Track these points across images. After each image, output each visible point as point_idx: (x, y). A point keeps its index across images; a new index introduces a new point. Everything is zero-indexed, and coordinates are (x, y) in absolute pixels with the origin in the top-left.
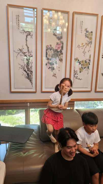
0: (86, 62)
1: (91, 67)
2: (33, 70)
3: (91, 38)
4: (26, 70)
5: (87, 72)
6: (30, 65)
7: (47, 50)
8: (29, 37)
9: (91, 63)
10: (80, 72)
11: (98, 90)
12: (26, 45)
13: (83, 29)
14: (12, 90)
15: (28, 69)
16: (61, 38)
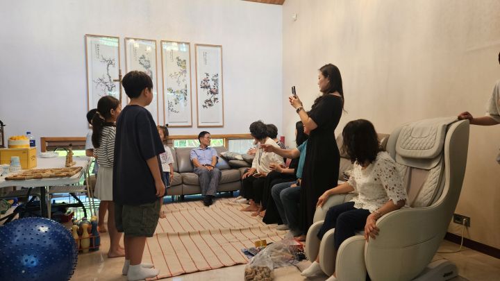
0: (182, 92)
3: (184, 67)
5: (184, 103)
8: (111, 66)
9: (188, 93)
10: (176, 104)
11: (200, 124)
13: (175, 57)
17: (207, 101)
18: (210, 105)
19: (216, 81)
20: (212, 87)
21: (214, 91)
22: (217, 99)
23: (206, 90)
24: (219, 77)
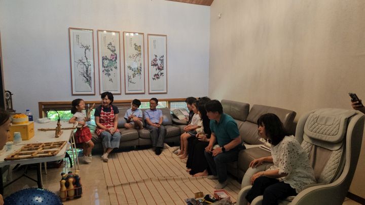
0: (138, 69)
1: (142, 72)
2: (92, 76)
3: (140, 51)
4: (86, 76)
5: (139, 77)
6: (89, 72)
7: (103, 60)
8: (87, 50)
9: (142, 70)
10: (134, 77)
11: (150, 92)
12: (85, 56)
13: (133, 44)
14: (74, 93)
15: (87, 75)
16: (115, 50)
17: (155, 75)
18: (158, 78)
19: (162, 61)
20: (159, 65)
21: (161, 68)
22: (163, 73)
23: (155, 67)
24: (165, 58)
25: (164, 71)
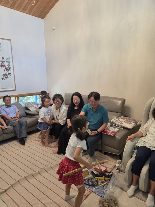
17: (4, 75)
18: (6, 77)
19: (9, 62)
20: (6, 66)
21: (8, 68)
22: (10, 73)
23: (3, 68)
24: (11, 60)
25: (11, 72)
